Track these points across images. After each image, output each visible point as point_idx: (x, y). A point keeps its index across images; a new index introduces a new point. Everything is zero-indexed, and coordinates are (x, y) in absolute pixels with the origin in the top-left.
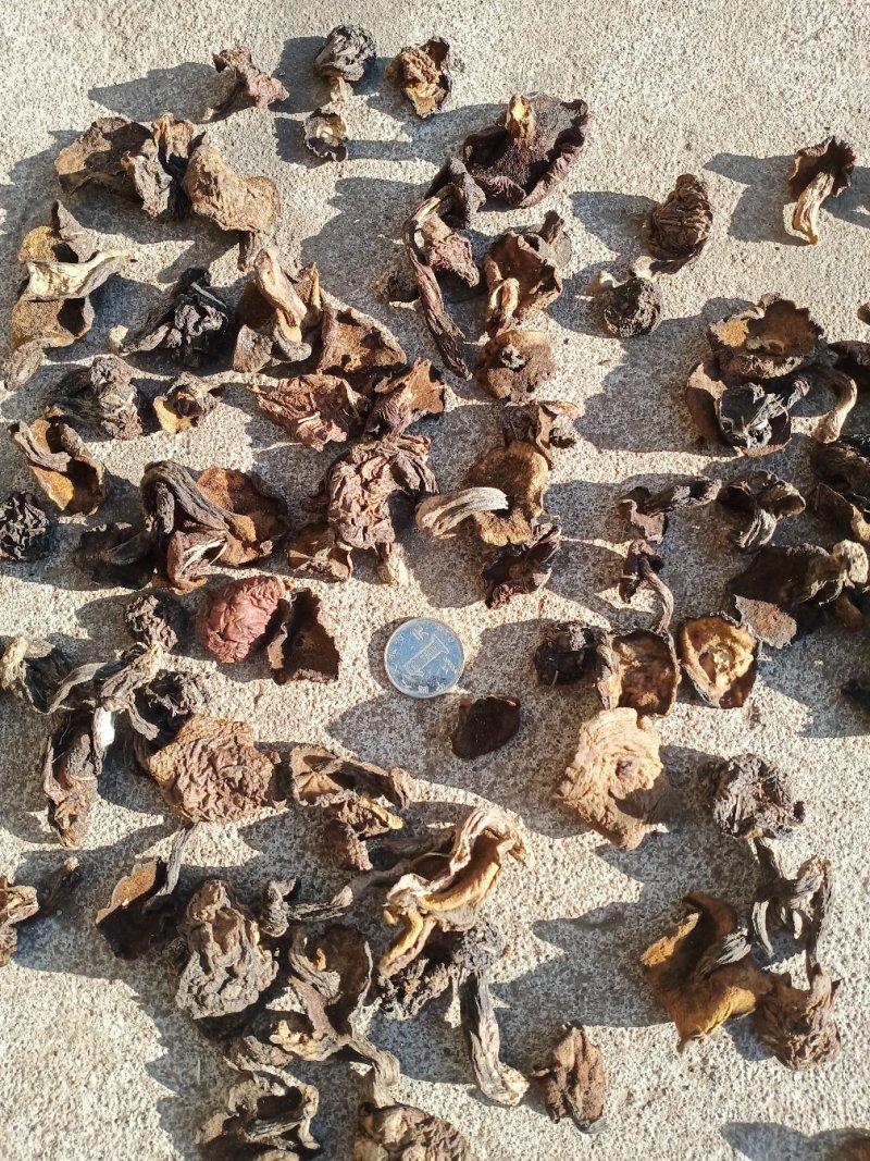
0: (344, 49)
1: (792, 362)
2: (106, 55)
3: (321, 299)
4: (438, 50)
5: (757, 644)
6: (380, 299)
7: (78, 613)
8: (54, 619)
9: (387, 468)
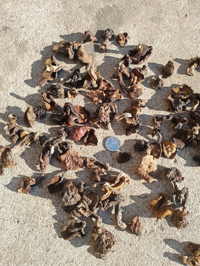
0: (108, 33)
1: (187, 96)
2: (64, 29)
3: (100, 77)
4: (126, 35)
5: (177, 147)
6: (111, 78)
7: (48, 129)
8: (44, 130)
9: (110, 108)
